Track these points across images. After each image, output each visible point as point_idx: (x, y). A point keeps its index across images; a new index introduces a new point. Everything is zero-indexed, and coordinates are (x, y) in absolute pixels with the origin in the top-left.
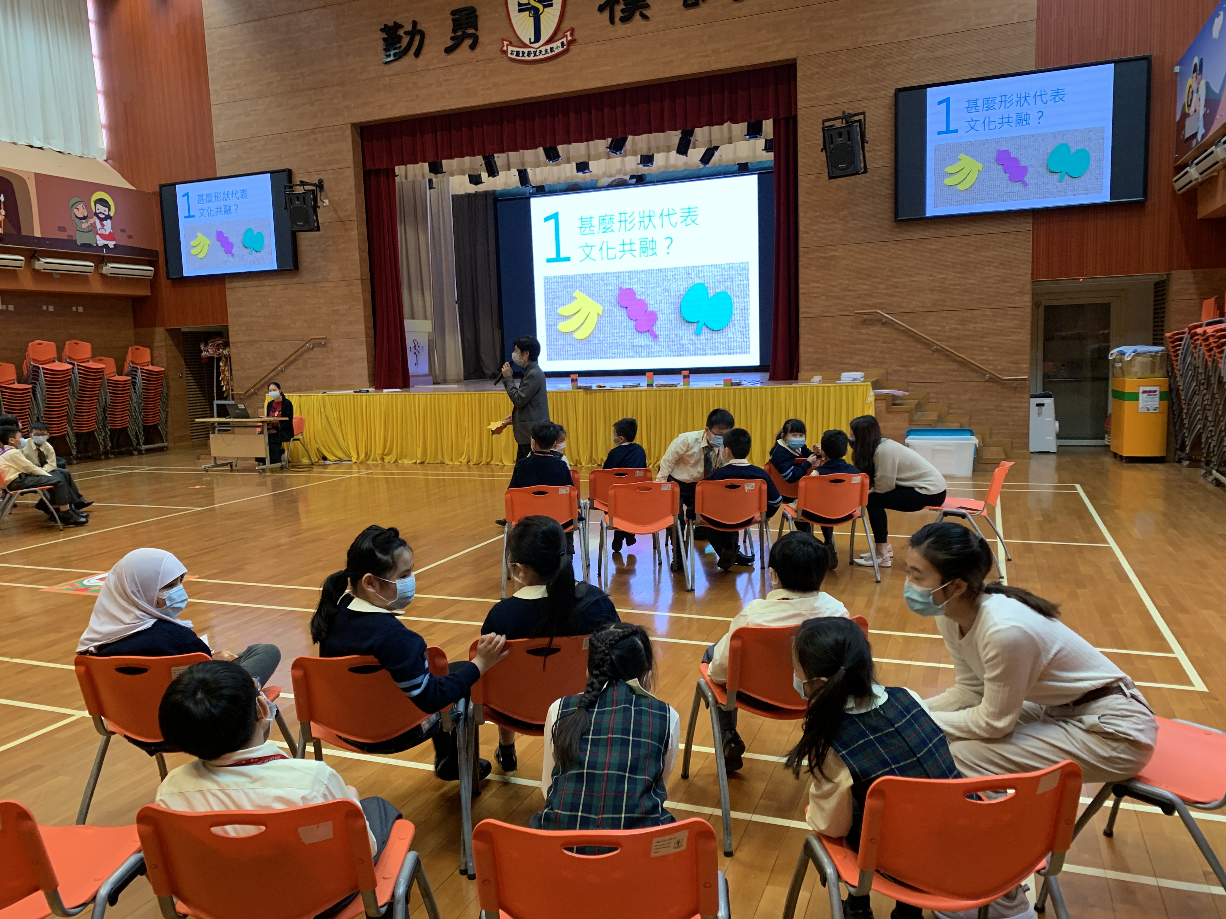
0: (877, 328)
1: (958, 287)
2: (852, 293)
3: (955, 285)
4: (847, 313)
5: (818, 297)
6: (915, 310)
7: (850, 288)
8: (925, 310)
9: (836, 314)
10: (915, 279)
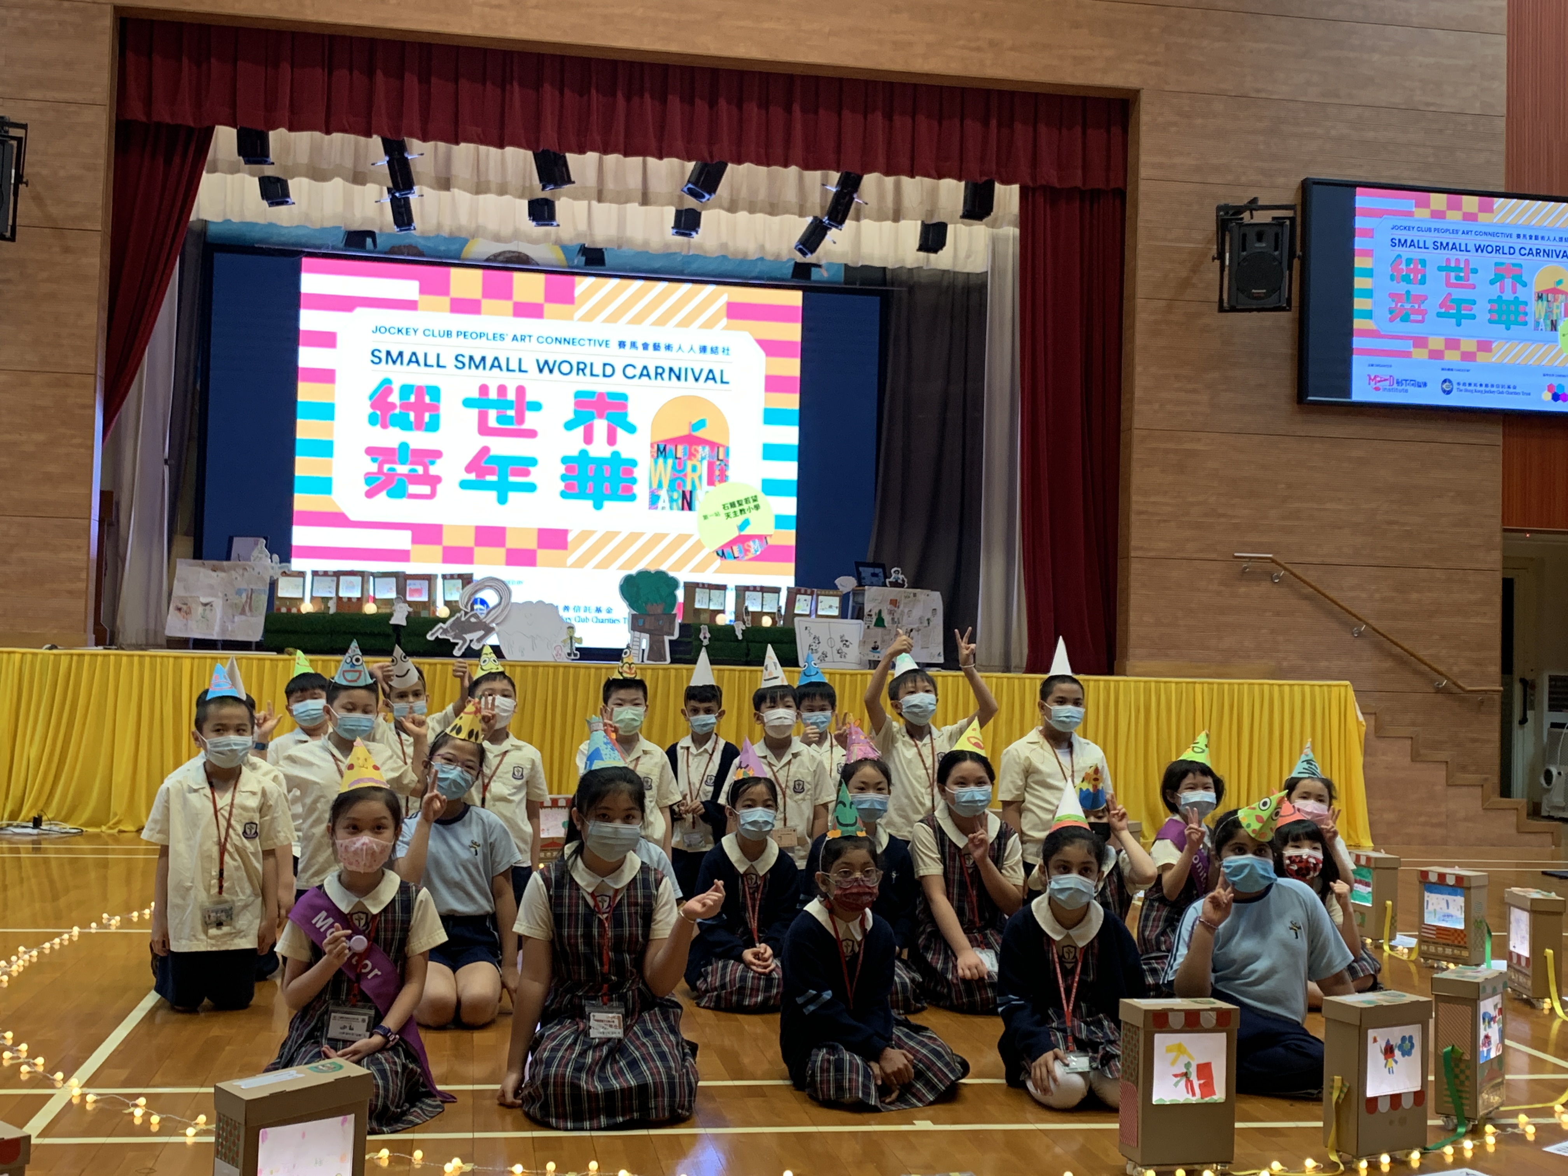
0: (1264, 587)
1: (1396, 527)
2: (1223, 520)
3: (1390, 523)
4: (1213, 556)
5: (1165, 521)
6: (1325, 560)
7: (1220, 511)
8: (1344, 561)
9: (1196, 556)
10: (1328, 506)
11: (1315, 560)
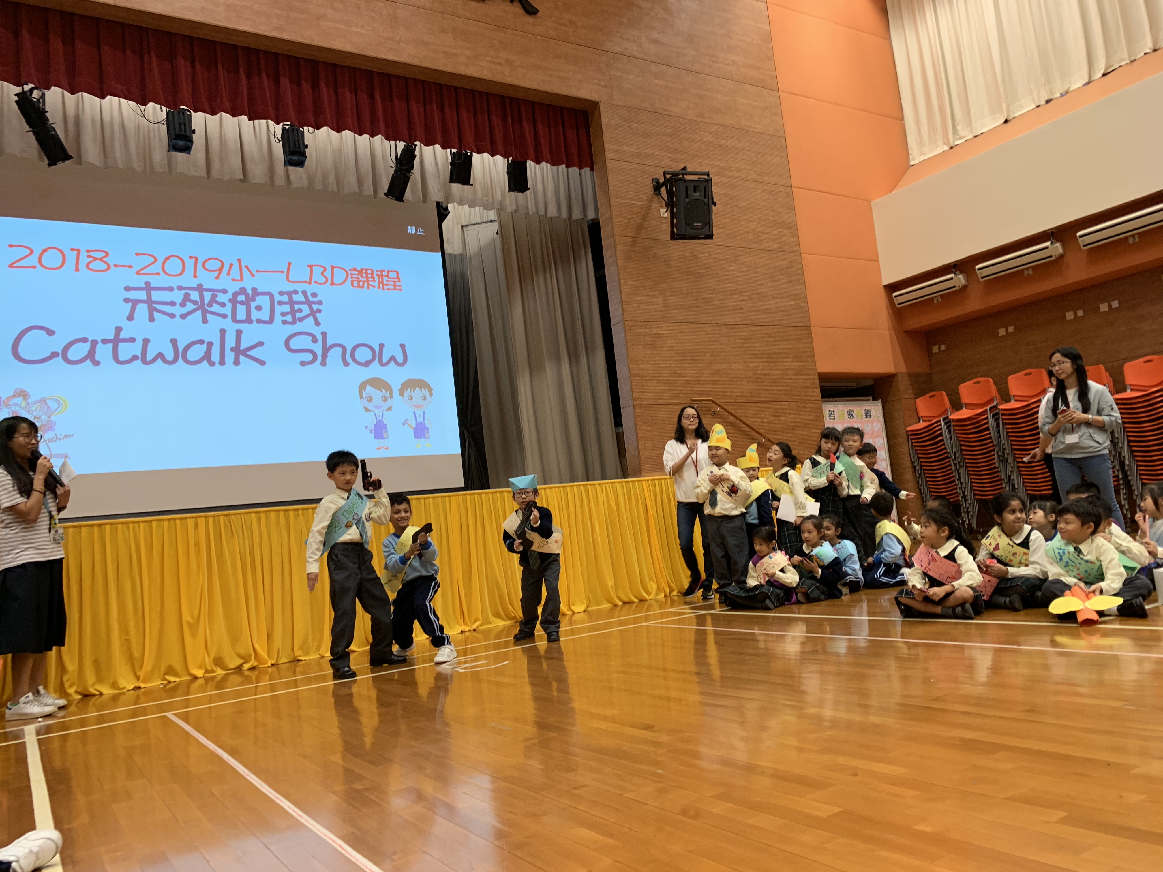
1: (767, 377)
2: (681, 378)
3: (765, 375)
4: (679, 401)
6: (738, 400)
7: (679, 372)
8: (746, 400)
10: (733, 366)
11: (732, 400)
